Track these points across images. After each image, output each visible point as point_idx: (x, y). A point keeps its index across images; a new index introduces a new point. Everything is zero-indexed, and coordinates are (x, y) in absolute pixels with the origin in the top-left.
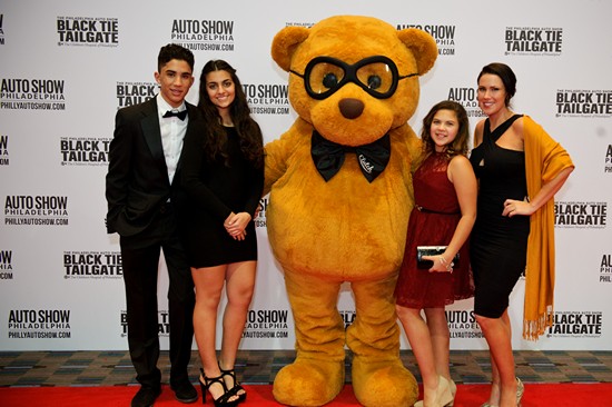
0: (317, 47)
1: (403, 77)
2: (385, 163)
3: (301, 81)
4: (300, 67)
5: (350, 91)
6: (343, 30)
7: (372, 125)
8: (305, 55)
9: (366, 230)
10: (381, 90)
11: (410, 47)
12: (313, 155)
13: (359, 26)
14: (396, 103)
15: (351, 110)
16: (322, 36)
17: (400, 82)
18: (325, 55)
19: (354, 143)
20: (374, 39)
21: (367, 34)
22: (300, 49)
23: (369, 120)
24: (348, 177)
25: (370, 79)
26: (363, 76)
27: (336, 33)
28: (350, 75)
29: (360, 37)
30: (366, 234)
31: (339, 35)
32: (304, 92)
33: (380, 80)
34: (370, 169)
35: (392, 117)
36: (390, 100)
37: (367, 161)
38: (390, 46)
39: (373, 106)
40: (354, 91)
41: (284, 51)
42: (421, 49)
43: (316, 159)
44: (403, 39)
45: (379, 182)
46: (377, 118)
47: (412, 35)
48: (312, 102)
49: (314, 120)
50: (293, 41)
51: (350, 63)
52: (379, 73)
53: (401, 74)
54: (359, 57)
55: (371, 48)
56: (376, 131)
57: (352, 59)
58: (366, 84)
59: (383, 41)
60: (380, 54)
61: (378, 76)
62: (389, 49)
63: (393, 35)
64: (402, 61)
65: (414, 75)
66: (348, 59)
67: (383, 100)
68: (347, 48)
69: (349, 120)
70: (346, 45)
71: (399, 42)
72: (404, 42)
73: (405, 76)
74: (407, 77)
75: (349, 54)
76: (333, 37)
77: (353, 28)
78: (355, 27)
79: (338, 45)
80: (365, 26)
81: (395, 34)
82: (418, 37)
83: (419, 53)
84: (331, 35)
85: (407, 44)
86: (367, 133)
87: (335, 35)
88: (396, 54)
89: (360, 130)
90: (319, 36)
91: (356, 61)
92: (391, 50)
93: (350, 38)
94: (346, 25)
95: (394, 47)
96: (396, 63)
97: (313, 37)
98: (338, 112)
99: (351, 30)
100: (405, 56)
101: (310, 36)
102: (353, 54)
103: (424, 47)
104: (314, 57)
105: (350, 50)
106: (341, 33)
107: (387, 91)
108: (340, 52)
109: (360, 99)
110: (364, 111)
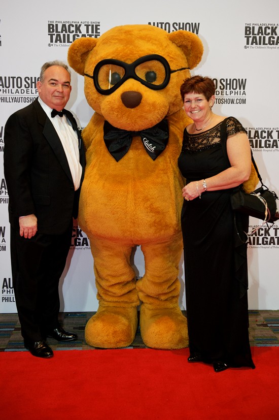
0: (103, 52)
1: (175, 71)
2: (166, 142)
3: (91, 81)
4: (90, 69)
5: (131, 85)
6: (123, 36)
7: (150, 111)
8: (94, 60)
9: (148, 200)
10: (158, 83)
11: (179, 47)
12: (105, 140)
13: (136, 32)
14: (170, 92)
15: (132, 101)
16: (107, 43)
17: (172, 75)
18: (109, 58)
19: (136, 128)
20: (148, 41)
21: (142, 38)
22: (90, 56)
23: (147, 108)
24: (133, 156)
25: (147, 75)
26: (140, 72)
27: (117, 39)
28: (130, 72)
29: (136, 41)
30: (149, 203)
31: (120, 41)
32: (95, 90)
33: (155, 74)
34: (153, 149)
35: (167, 104)
36: (165, 90)
37: (149, 143)
38: (162, 46)
39: (149, 95)
40: (133, 85)
41: (78, 59)
42: (189, 48)
43: (108, 143)
44: (173, 39)
45: (160, 160)
46: (154, 105)
47: (180, 36)
48: (102, 97)
49: (103, 112)
50: (84, 50)
51: (129, 62)
52: (154, 69)
53: (172, 68)
54: (136, 57)
55: (147, 48)
56: (154, 117)
57: (130, 59)
58: (144, 79)
59: (156, 42)
60: (154, 53)
61: (153, 72)
62: (161, 49)
63: (165, 37)
64: (172, 58)
65: (184, 69)
66: (127, 59)
67: (159, 91)
68: (126, 50)
69: (130, 109)
70: (125, 48)
71: (170, 42)
72: (175, 43)
73: (176, 69)
74: (178, 70)
75: (129, 56)
76: (115, 43)
77: (131, 34)
78: (133, 33)
79: (119, 49)
80: (141, 32)
81: (166, 36)
82: (186, 37)
83: (188, 50)
84: (114, 41)
85: (176, 44)
86: (147, 119)
87: (116, 41)
88: (167, 52)
89: (141, 117)
90: (104, 44)
91: (134, 61)
92: (163, 49)
93: (129, 42)
94: (125, 32)
95: (166, 47)
96: (168, 59)
97: (99, 45)
98: (121, 103)
99: (129, 36)
100: (175, 54)
101: (97, 44)
102: (131, 55)
103: (191, 45)
104: (100, 61)
105: (129, 52)
106: (121, 39)
107: (162, 83)
108: (121, 54)
109: (138, 91)
110: (142, 101)
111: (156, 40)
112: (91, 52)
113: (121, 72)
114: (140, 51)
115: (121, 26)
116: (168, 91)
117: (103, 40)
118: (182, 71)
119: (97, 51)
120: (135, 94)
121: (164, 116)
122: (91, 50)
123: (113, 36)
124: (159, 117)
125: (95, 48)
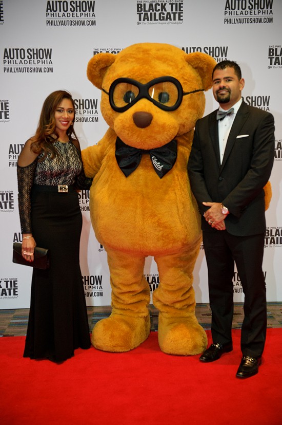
0: (120, 70)
1: (188, 93)
2: (173, 162)
3: (107, 97)
4: (107, 85)
5: (143, 105)
6: (140, 56)
7: (159, 133)
8: (111, 76)
9: (155, 215)
10: (169, 104)
11: (196, 68)
12: (116, 155)
13: (153, 52)
14: (181, 114)
15: (143, 121)
16: (124, 61)
17: (184, 97)
18: (125, 76)
19: (146, 147)
20: (164, 62)
21: (159, 58)
22: (108, 71)
23: (157, 129)
24: (140, 173)
25: (160, 96)
26: (153, 94)
27: (134, 58)
28: (144, 93)
29: (153, 61)
30: (157, 218)
31: (138, 60)
32: (109, 107)
33: (168, 96)
34: (161, 167)
35: (177, 126)
36: (176, 112)
37: (158, 161)
38: (177, 67)
39: (161, 117)
40: (145, 105)
41: (97, 73)
42: (205, 70)
43: (119, 159)
44: (189, 61)
45: (168, 177)
46: (163, 127)
47: (197, 58)
48: (115, 114)
49: (115, 129)
50: (102, 65)
51: (144, 83)
52: (167, 91)
53: (185, 90)
54: (151, 77)
55: (162, 69)
56: (163, 138)
57: (145, 79)
58: (157, 100)
59: (172, 64)
60: (168, 75)
61: (166, 93)
62: (176, 70)
63: (182, 59)
64: (186, 80)
65: (198, 91)
66: (142, 79)
67: (170, 113)
68: (142, 70)
69: (140, 129)
70: (141, 67)
71: (186, 64)
72: (191, 64)
73: (190, 92)
74: (191, 92)
75: (144, 76)
76: (132, 62)
77: (148, 54)
78: (150, 52)
79: (136, 68)
80: (158, 52)
81: (183, 57)
82: (202, 59)
83: (204, 72)
84: (131, 60)
85: (193, 66)
86: (156, 139)
87: (134, 60)
88: (182, 74)
89: (150, 137)
90: (122, 61)
91: (148, 81)
92: (178, 71)
93: (145, 62)
94: (143, 51)
95: (181, 68)
96: (181, 82)
97: (118, 61)
98: (133, 123)
99: (147, 55)
100: (190, 76)
101: (116, 61)
102: (146, 76)
103: (207, 68)
104: (116, 78)
105: (144, 72)
106: (139, 59)
107: (174, 104)
108: (136, 74)
109: (150, 112)
110: (152, 122)
111: (172, 61)
112: (109, 67)
113: (135, 91)
114: (156, 72)
115: (140, 44)
116: (179, 113)
117: (122, 57)
118: (195, 93)
119: (115, 68)
120: (146, 115)
121: (173, 137)
122: (110, 66)
123: (131, 54)
124: (168, 138)
125: (113, 65)
